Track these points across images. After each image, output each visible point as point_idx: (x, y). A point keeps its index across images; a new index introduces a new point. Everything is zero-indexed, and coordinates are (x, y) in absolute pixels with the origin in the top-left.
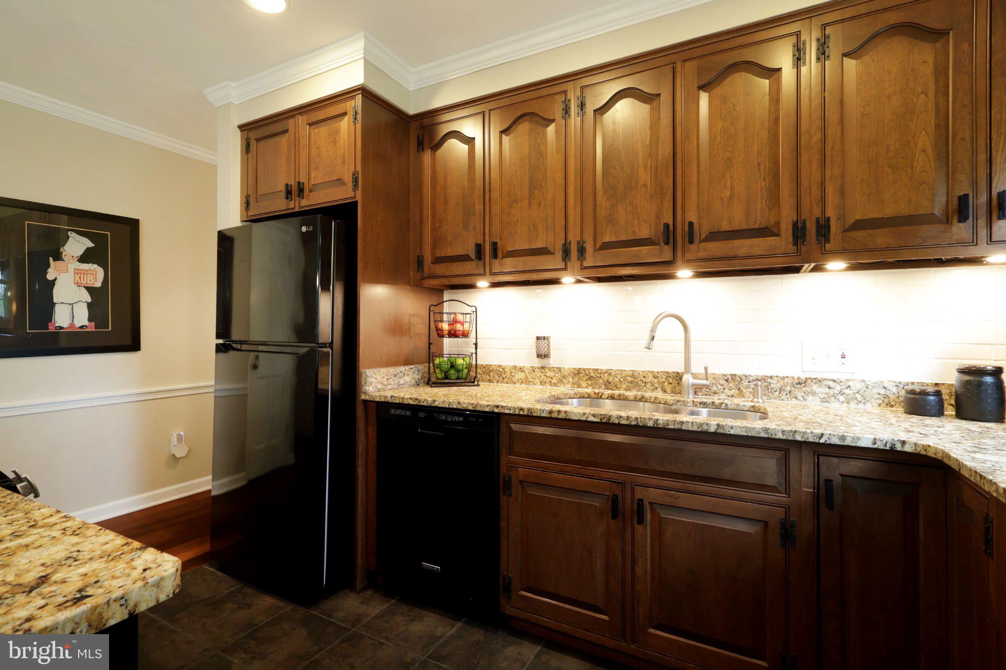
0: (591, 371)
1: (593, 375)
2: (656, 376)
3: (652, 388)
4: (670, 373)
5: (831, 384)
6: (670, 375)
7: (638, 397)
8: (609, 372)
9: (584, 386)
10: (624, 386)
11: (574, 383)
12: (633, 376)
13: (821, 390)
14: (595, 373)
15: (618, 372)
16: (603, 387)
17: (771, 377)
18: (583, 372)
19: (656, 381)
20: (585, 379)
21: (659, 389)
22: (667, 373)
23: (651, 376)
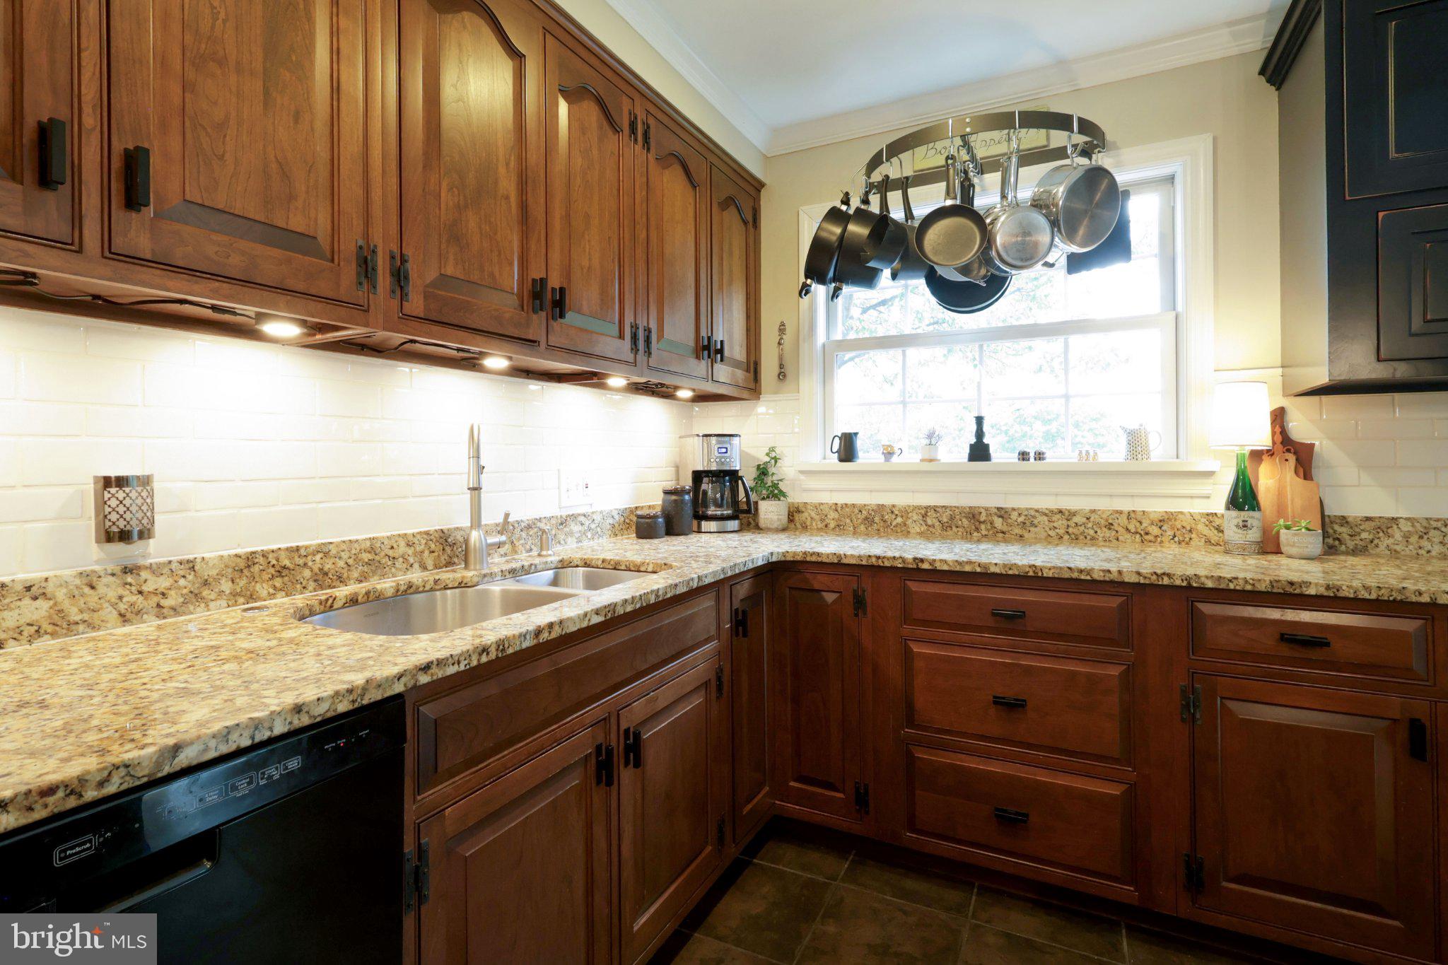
0: (283, 555)
1: (287, 563)
2: (410, 543)
3: (405, 566)
4: (431, 533)
5: (582, 519)
6: (432, 537)
7: (402, 588)
8: (323, 550)
9: (264, 593)
10: (355, 574)
11: (234, 594)
12: (372, 550)
13: (575, 528)
14: (291, 559)
15: (344, 547)
16: (312, 585)
17: (540, 520)
18: (261, 560)
19: (410, 551)
20: (266, 576)
21: (416, 566)
22: (427, 533)
23: (402, 543)
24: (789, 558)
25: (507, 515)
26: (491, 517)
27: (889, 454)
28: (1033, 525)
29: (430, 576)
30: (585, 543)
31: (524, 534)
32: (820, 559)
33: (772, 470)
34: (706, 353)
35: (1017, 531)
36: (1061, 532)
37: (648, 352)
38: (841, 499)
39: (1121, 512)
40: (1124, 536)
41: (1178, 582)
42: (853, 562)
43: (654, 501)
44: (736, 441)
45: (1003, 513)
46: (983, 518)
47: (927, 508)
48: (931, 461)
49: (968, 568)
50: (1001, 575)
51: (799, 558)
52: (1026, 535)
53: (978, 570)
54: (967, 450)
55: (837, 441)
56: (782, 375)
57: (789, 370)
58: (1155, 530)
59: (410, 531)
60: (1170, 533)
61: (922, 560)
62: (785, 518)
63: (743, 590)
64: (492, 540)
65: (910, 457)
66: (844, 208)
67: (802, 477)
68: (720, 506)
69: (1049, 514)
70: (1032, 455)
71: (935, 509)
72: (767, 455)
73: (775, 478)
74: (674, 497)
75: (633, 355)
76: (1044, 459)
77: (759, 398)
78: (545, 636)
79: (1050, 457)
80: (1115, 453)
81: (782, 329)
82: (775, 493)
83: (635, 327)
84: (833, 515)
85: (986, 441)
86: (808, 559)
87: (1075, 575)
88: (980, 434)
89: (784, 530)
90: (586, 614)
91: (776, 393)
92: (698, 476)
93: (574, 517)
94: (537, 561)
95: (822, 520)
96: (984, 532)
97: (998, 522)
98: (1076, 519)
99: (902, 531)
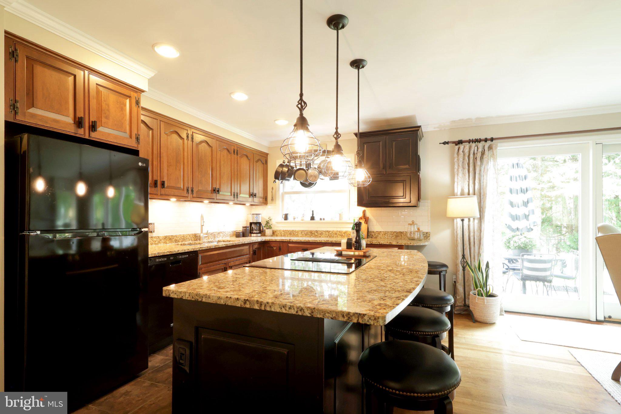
0: (170, 236)
1: (171, 238)
5: (223, 233)
8: (176, 236)
9: (168, 243)
10: (181, 241)
11: (164, 242)
12: (183, 237)
13: (221, 235)
14: (171, 237)
15: (179, 236)
16: (174, 242)
17: (214, 233)
18: (167, 237)
19: (190, 237)
20: (168, 240)
21: (191, 240)
22: (192, 234)
24: (266, 240)
25: (208, 231)
26: (205, 231)
27: (294, 219)
28: (322, 234)
29: (194, 242)
30: (224, 238)
31: (210, 235)
32: (272, 240)
33: (270, 222)
34: (252, 196)
35: (319, 235)
36: (327, 235)
37: (237, 198)
38: (285, 229)
39: (338, 231)
40: (339, 236)
41: (330, 242)
42: (278, 241)
43: (240, 229)
44: (260, 215)
45: (317, 231)
46: (313, 233)
47: (302, 231)
48: (303, 220)
49: (298, 241)
50: (304, 242)
51: (268, 240)
52: (321, 236)
53: (300, 241)
54: (310, 218)
55: (284, 215)
56: (272, 200)
57: (274, 198)
58: (344, 235)
59: (190, 233)
60: (346, 235)
61: (290, 240)
62: (271, 233)
63: (256, 246)
64: (205, 236)
65: (299, 220)
66: (284, 164)
67: (276, 224)
68: (256, 231)
69: (325, 231)
70: (322, 219)
71: (304, 231)
72: (269, 218)
73: (270, 224)
74: (245, 228)
75: (233, 199)
76: (324, 220)
77: (267, 205)
78: (216, 247)
79: (326, 220)
80: (337, 219)
81: (272, 188)
82: (270, 228)
83: (234, 193)
84: (283, 232)
85: (314, 216)
86: (270, 240)
87: (315, 241)
88: (313, 214)
89: (272, 236)
90: (222, 245)
91: (271, 204)
92: (251, 224)
93: (221, 232)
94: (213, 240)
95: (281, 234)
96: (313, 236)
97: (316, 233)
98: (330, 233)
99: (297, 236)
